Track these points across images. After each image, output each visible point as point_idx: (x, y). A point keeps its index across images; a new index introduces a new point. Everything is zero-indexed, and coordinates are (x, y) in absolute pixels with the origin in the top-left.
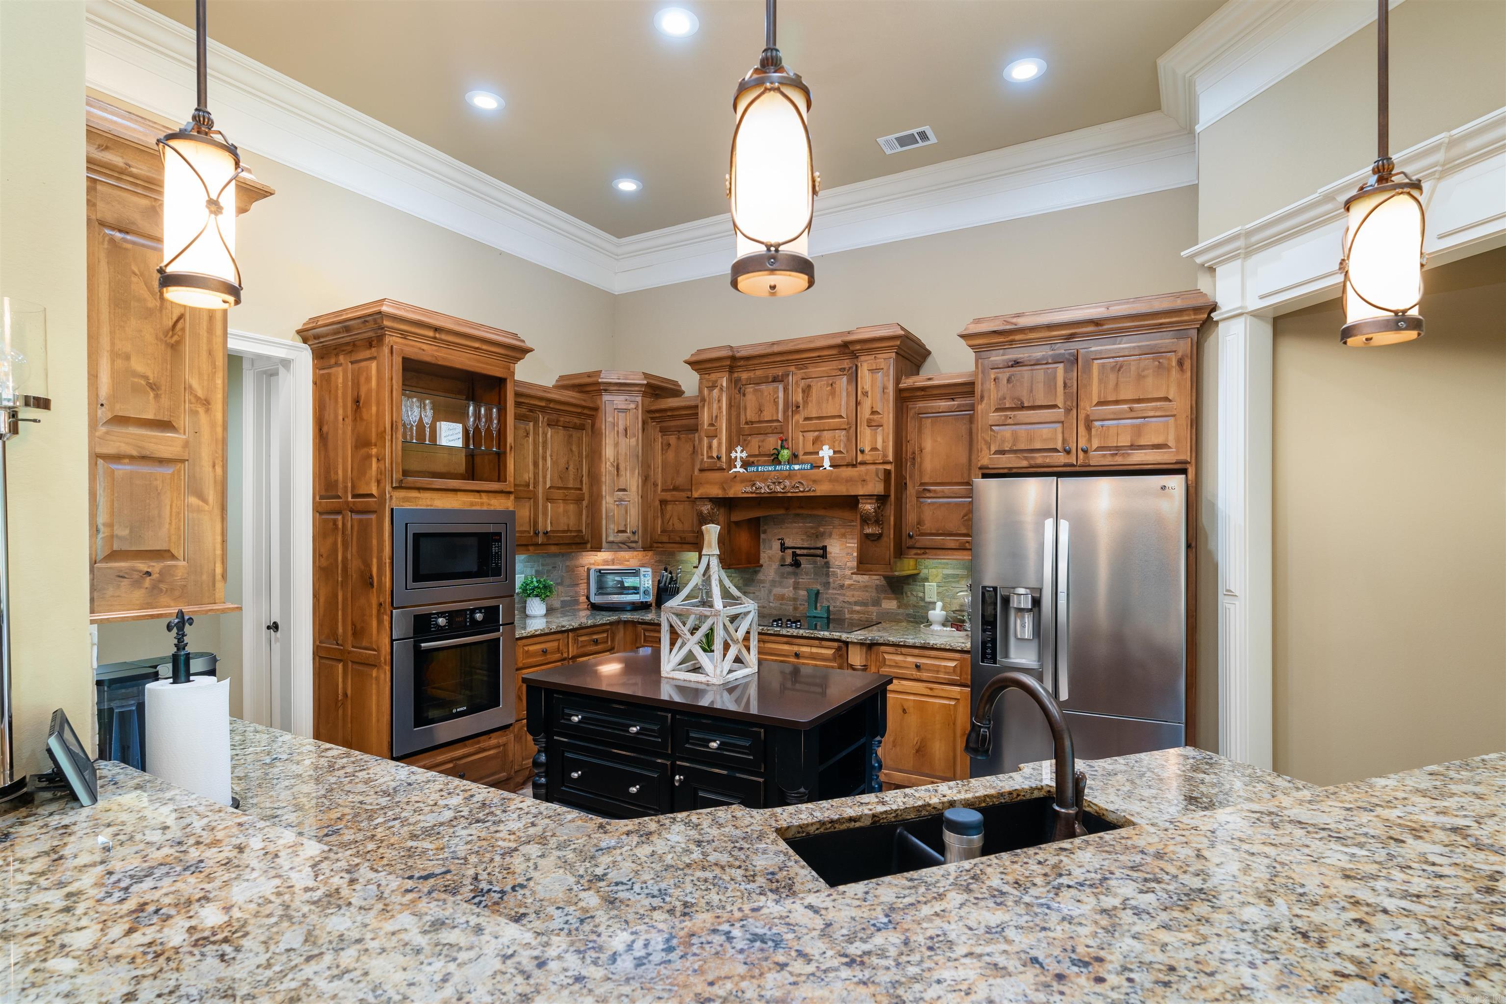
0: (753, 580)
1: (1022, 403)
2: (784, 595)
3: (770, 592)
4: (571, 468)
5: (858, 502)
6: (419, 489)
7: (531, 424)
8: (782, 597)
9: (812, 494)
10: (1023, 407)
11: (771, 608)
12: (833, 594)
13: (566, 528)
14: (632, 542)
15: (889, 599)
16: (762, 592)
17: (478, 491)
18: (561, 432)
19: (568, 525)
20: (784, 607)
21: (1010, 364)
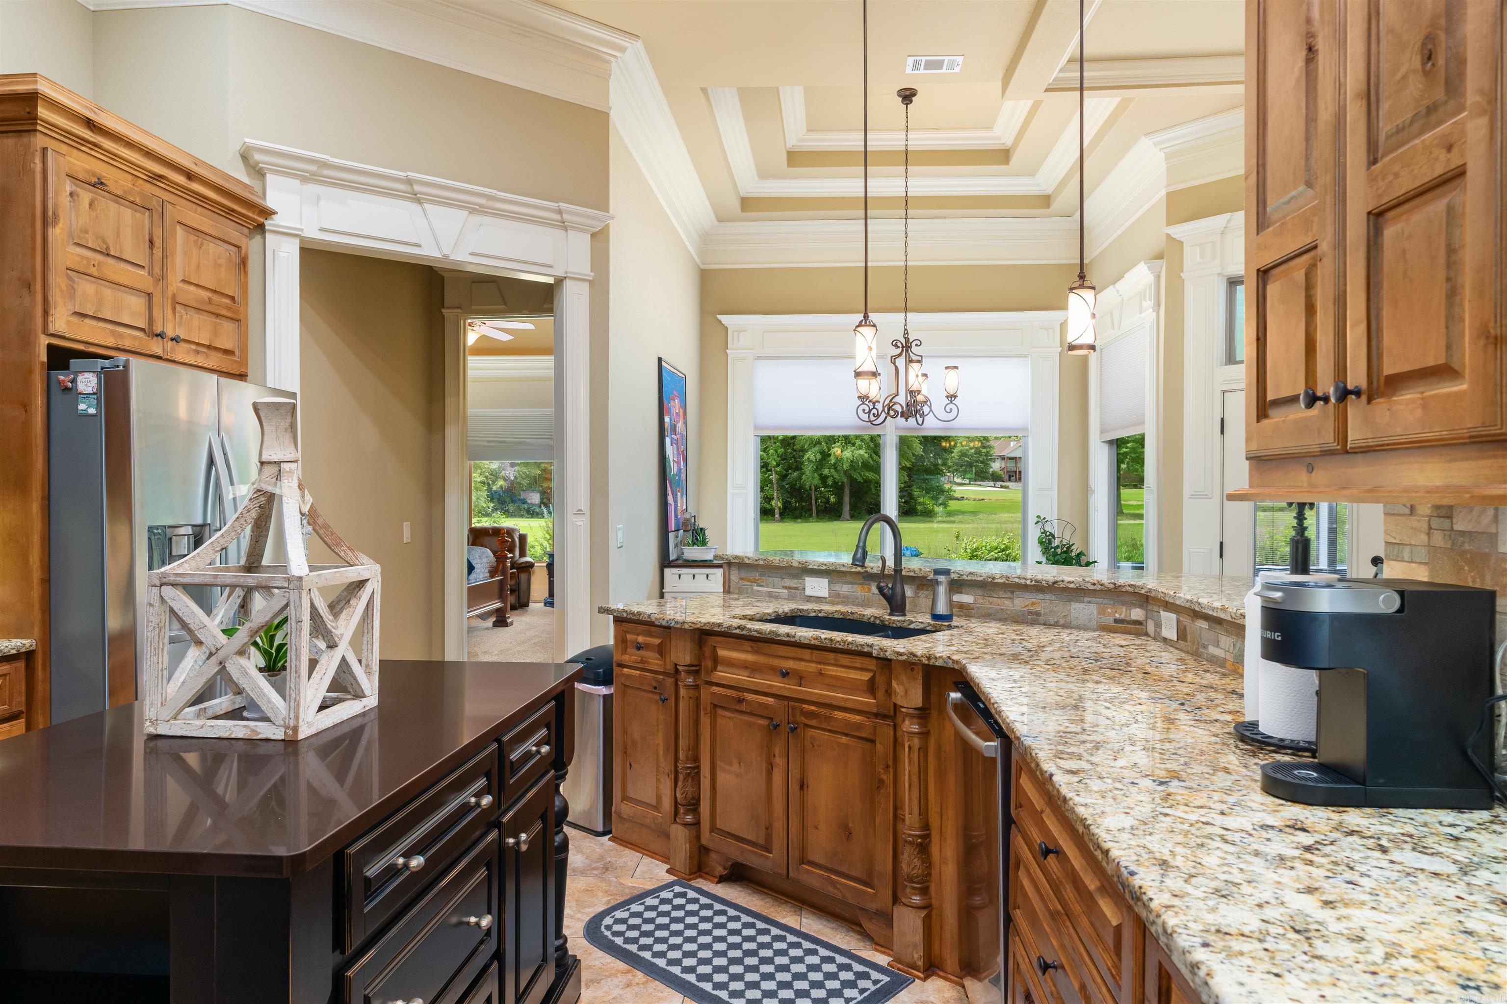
1: (108, 248)
10: (108, 255)
21: (93, 180)
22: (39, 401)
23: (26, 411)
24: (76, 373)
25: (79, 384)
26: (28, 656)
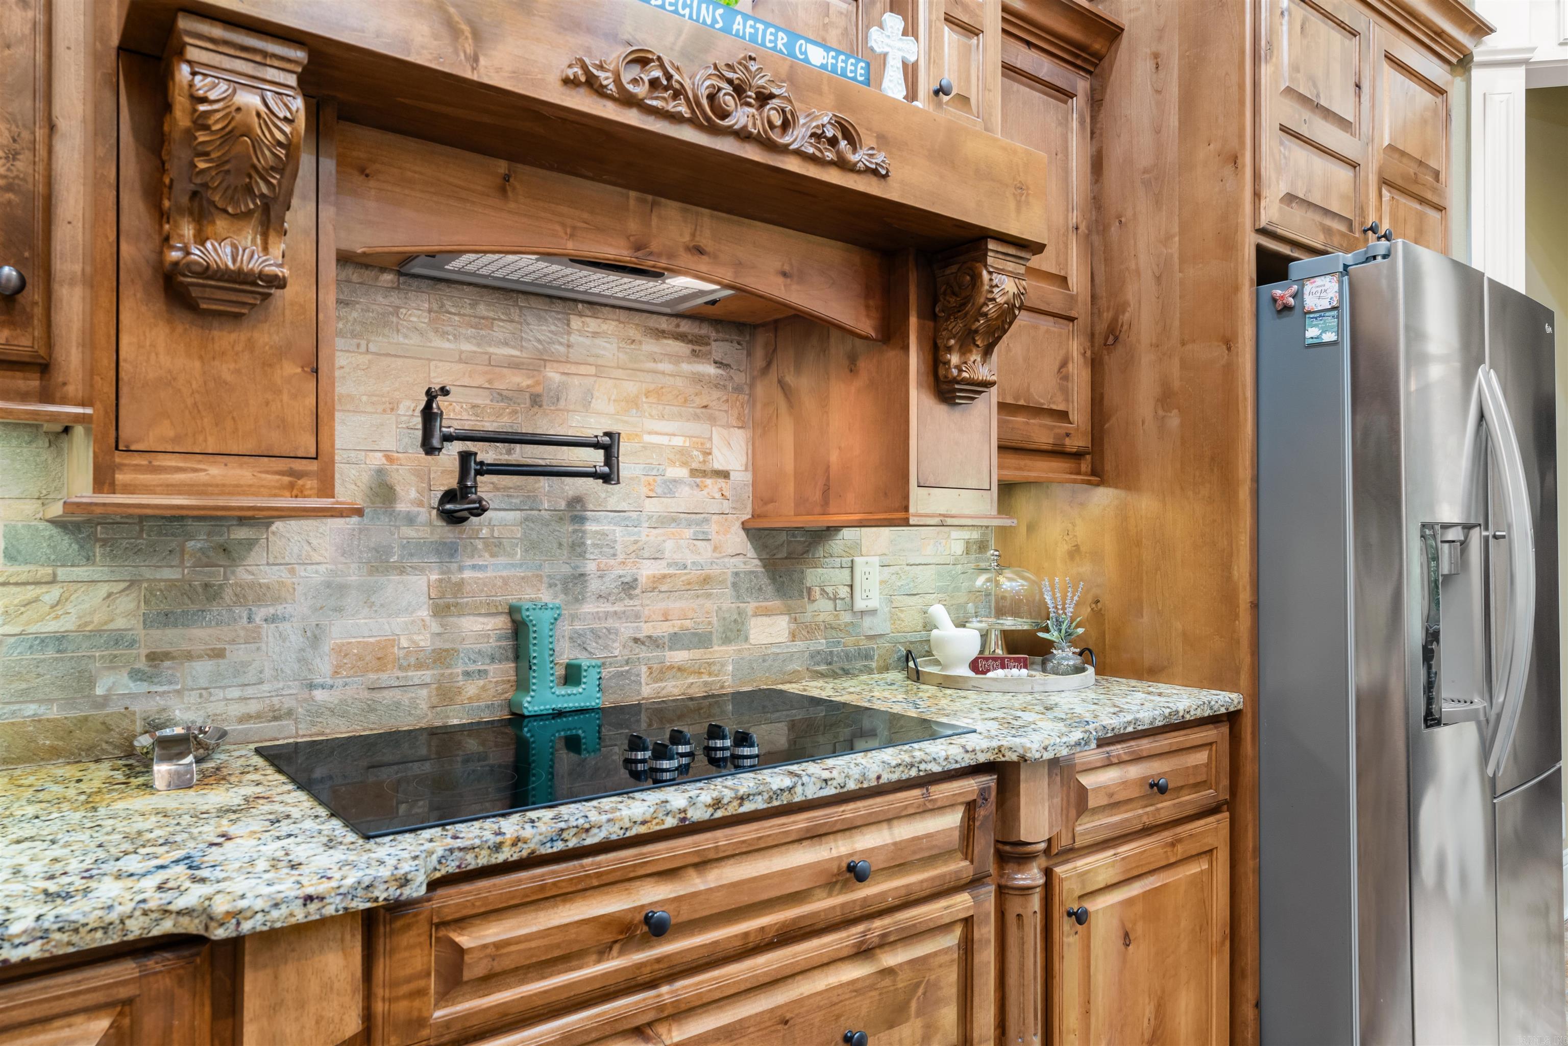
0: (212, 593)
2: (393, 642)
3: (315, 639)
11: (317, 712)
12: (596, 616)
15: (768, 613)
22: (1247, 331)
23: (1229, 349)
24: (1301, 282)
25: (1306, 297)
26: (1232, 718)
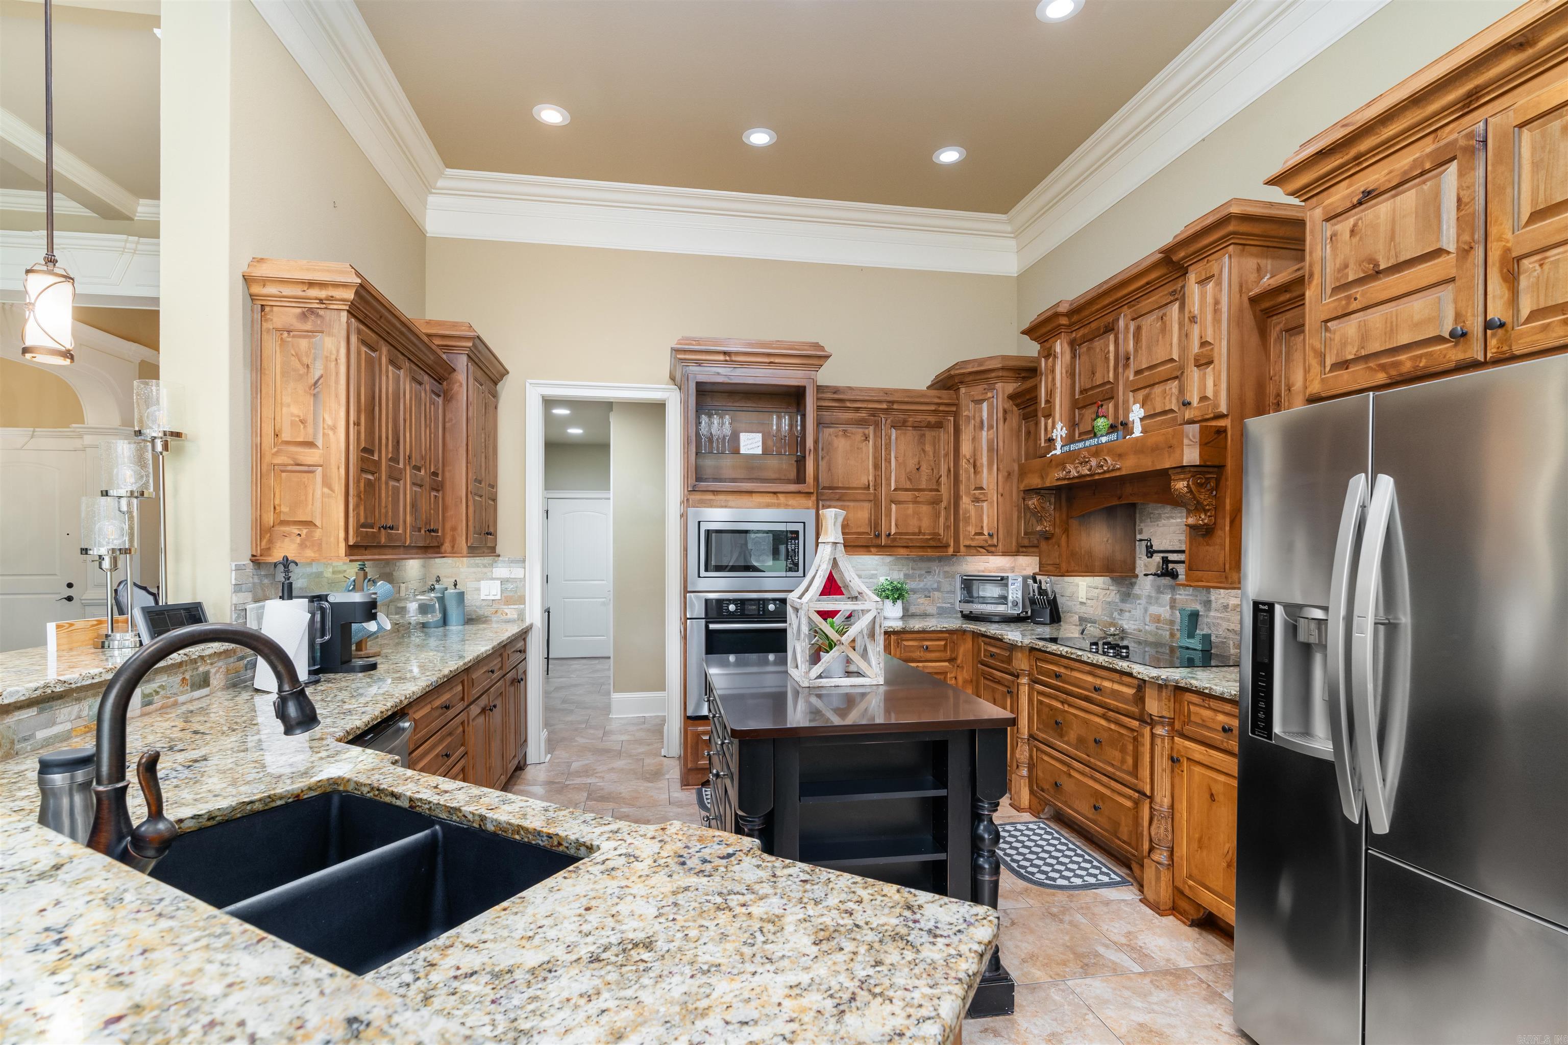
1: (1377, 265)
2: (1160, 616)
3: (1146, 610)
4: (924, 467)
5: (1169, 480)
6: (714, 492)
7: (871, 428)
8: (1157, 619)
9: (1118, 474)
10: (1378, 272)
11: (1146, 632)
12: (1214, 617)
13: (917, 530)
14: (990, 546)
16: (1138, 611)
17: (775, 493)
18: (911, 434)
19: (920, 528)
20: (1160, 632)
21: (1355, 201)
